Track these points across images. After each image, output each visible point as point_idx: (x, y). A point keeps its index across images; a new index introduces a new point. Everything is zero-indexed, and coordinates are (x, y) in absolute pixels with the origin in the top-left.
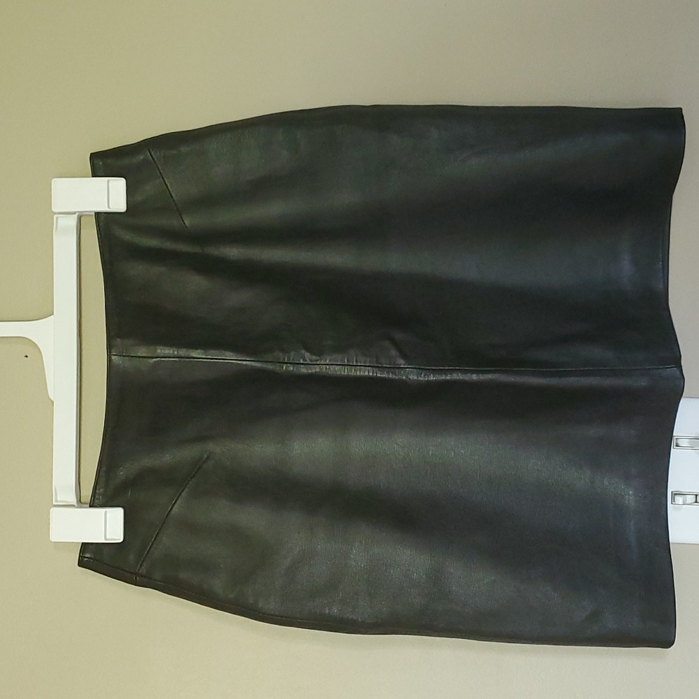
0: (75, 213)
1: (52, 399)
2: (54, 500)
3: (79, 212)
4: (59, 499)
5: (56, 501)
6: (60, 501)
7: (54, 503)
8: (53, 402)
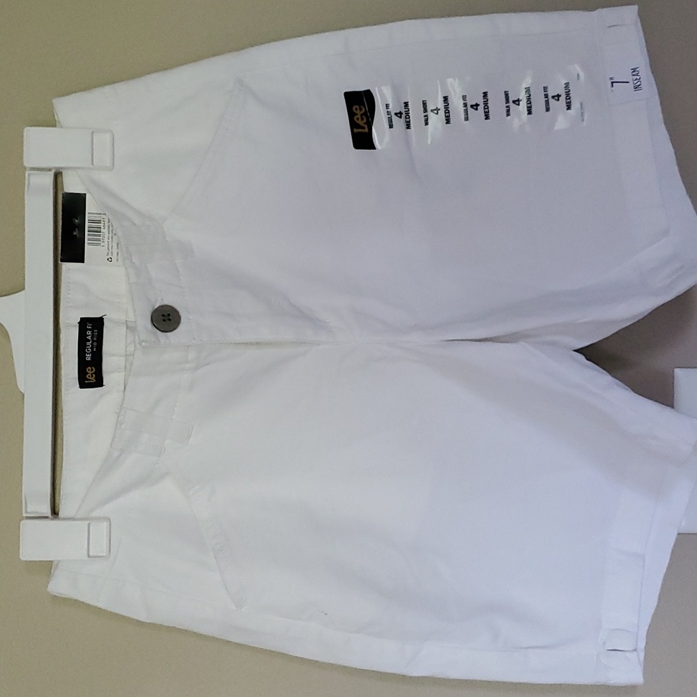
0: (50, 170)
1: (22, 391)
2: (24, 512)
3: (55, 168)
4: (28, 511)
5: (26, 512)
6: (30, 513)
7: (24, 515)
8: (24, 395)
